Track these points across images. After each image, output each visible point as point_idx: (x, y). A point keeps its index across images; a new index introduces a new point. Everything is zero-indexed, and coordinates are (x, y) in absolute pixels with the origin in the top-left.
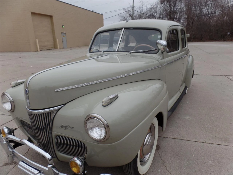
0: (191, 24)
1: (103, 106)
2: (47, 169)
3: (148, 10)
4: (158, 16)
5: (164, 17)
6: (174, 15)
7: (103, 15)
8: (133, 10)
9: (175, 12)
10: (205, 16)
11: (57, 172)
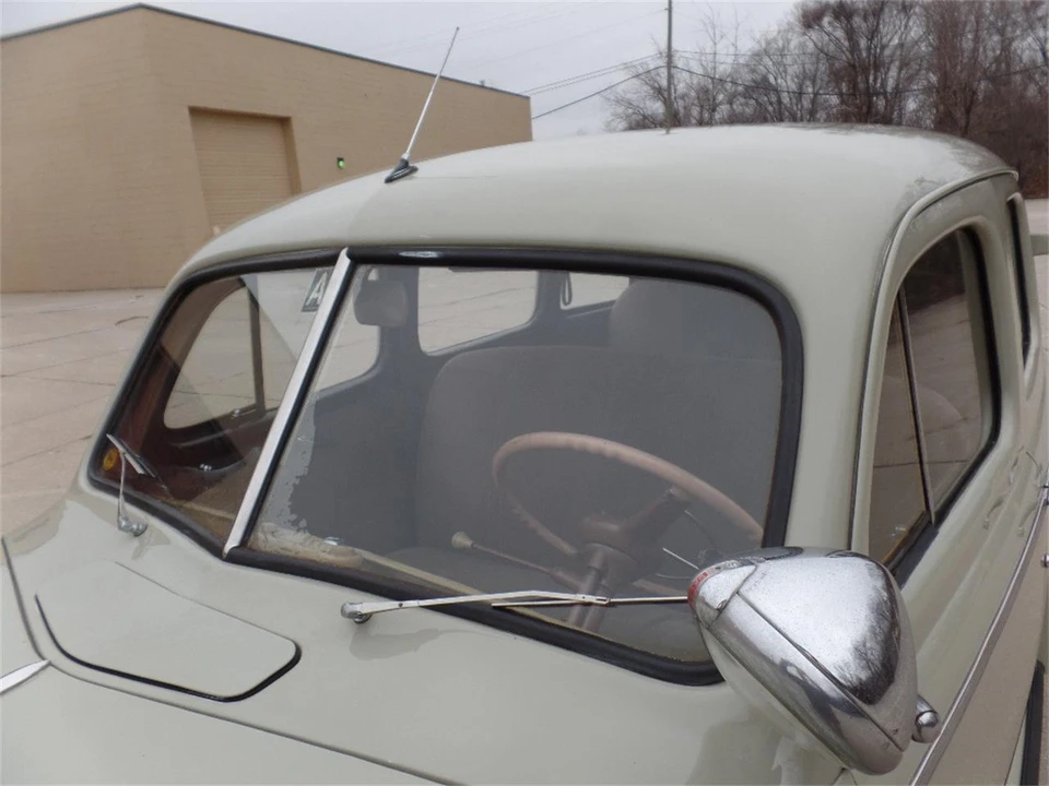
3: (742, 61)
6: (871, 78)
7: (528, 98)
8: (670, 65)
9: (878, 65)
10: (1028, 73)
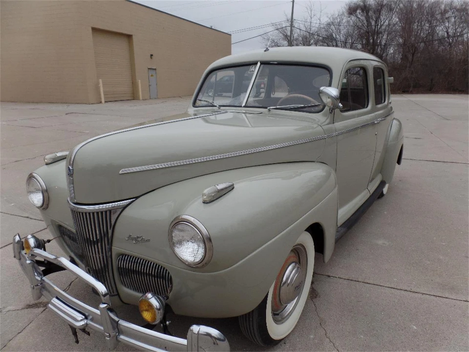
0: (410, 57)
1: (204, 203)
2: (98, 312)
3: (322, 26)
4: (343, 39)
5: (354, 41)
6: (375, 38)
7: (230, 35)
8: (292, 26)
9: (378, 33)
10: (441, 41)
11: (116, 319)
